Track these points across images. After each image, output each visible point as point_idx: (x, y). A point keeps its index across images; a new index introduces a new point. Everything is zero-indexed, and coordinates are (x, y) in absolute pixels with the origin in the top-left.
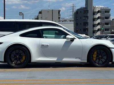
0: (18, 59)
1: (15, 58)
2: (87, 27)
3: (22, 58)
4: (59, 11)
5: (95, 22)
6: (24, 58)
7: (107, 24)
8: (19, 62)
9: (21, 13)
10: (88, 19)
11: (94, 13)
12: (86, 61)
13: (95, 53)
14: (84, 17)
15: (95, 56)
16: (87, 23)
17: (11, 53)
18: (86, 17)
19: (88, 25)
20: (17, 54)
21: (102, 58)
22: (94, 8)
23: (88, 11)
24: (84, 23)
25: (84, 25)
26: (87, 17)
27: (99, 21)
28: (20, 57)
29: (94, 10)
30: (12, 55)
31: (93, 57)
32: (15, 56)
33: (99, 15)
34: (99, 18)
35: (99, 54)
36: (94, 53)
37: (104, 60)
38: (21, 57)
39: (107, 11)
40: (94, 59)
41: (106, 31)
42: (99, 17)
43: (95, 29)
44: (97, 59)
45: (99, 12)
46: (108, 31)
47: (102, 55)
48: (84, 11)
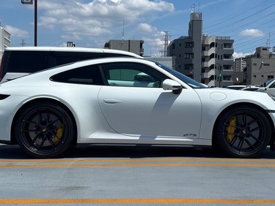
0: (45, 136)
1: (39, 132)
2: (191, 72)
3: (55, 133)
4: (141, 43)
5: (205, 63)
6: (60, 132)
7: (227, 67)
8: (47, 143)
9: (70, 43)
10: (193, 57)
11: (204, 48)
12: (209, 143)
13: (233, 122)
14: (186, 54)
15: (231, 130)
16: (192, 65)
17: (30, 120)
18: (190, 54)
19: (193, 68)
20: (43, 123)
21: (248, 136)
22: (205, 37)
23: (192, 43)
24: (186, 65)
25: (186, 69)
26: (192, 54)
27: (212, 62)
28: (51, 131)
29: (204, 41)
30: (32, 126)
31: (226, 132)
32: (38, 129)
33: (212, 51)
34: (212, 56)
35: (242, 126)
36: (228, 123)
37: (252, 141)
38: (53, 132)
39: (228, 44)
40: (230, 137)
41: (224, 79)
42: (213, 54)
43: (205, 77)
44: (236, 136)
45: (212, 45)
46: (229, 80)
47: (249, 128)
48: (186, 43)
